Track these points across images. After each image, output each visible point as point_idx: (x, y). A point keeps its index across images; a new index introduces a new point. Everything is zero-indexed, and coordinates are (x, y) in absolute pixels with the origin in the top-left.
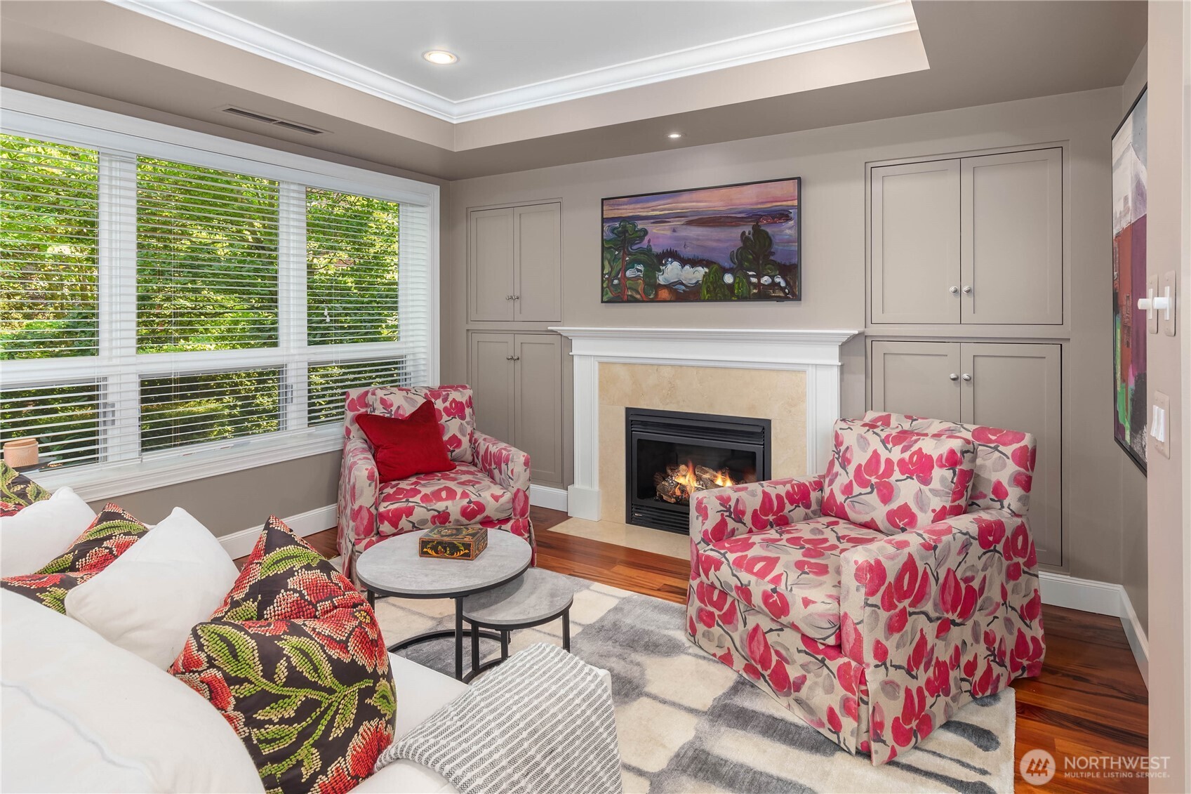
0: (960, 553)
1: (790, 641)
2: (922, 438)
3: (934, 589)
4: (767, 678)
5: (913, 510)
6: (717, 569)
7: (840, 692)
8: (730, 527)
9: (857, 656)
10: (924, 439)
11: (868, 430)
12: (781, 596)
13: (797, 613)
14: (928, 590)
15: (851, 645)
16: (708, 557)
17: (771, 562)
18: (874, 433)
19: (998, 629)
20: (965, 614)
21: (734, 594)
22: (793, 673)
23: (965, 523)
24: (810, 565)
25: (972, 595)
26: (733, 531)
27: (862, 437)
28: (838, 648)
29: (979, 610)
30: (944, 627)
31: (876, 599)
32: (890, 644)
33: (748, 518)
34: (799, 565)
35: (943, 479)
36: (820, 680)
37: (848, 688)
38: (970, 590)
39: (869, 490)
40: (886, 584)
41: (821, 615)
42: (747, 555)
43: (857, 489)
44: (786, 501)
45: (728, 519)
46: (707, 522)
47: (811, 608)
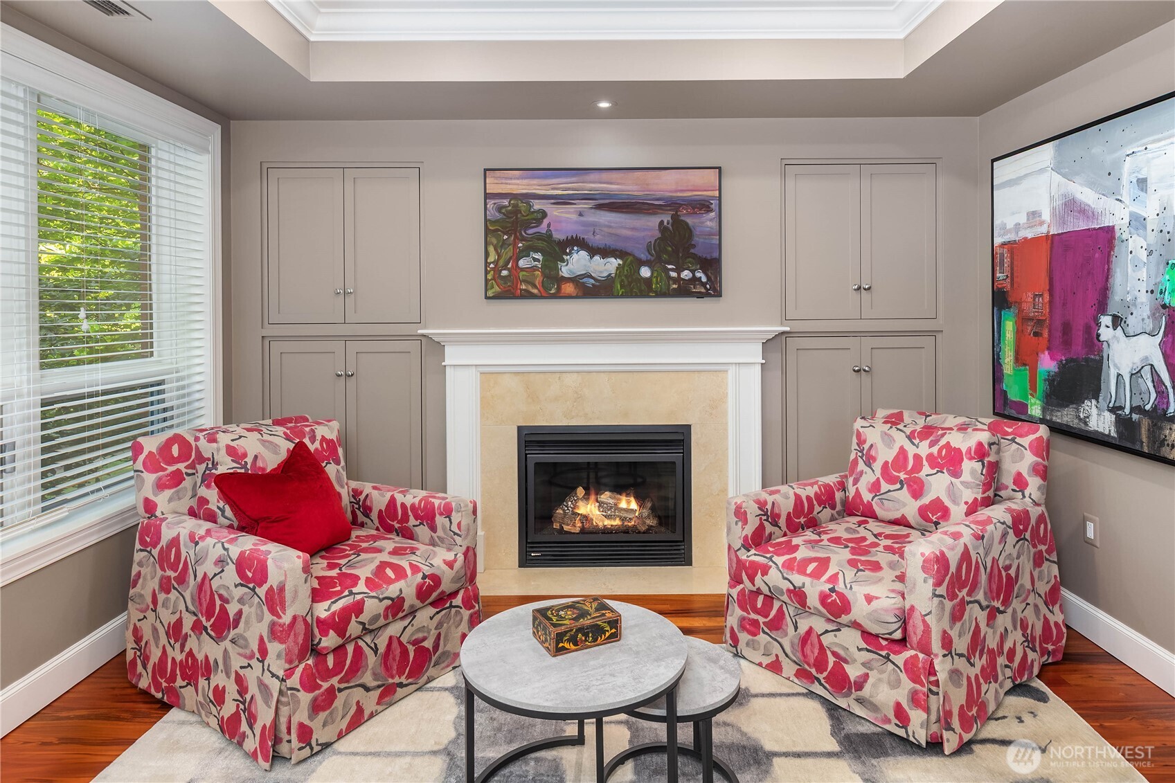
0: (1000, 543)
1: (849, 641)
2: (948, 432)
3: (983, 578)
4: (823, 681)
5: (946, 504)
6: (765, 573)
7: (907, 685)
8: (768, 531)
9: (925, 648)
10: (950, 433)
11: (891, 427)
12: (841, 596)
13: (860, 611)
14: (979, 578)
15: (919, 637)
16: (752, 563)
17: (824, 563)
18: (898, 429)
19: (1029, 614)
20: (1006, 602)
21: (785, 598)
22: (853, 672)
23: (998, 513)
24: (863, 563)
25: (1011, 582)
26: (770, 535)
27: (886, 434)
28: (903, 642)
29: (1016, 597)
30: (993, 614)
31: (942, 590)
32: (954, 633)
33: (782, 522)
34: (852, 563)
35: (973, 472)
36: (885, 676)
37: (915, 679)
38: (1008, 576)
39: (898, 486)
40: (950, 573)
41: (886, 610)
42: (795, 558)
43: (885, 486)
44: (815, 502)
45: (766, 524)
46: (747, 527)
47: (875, 603)
